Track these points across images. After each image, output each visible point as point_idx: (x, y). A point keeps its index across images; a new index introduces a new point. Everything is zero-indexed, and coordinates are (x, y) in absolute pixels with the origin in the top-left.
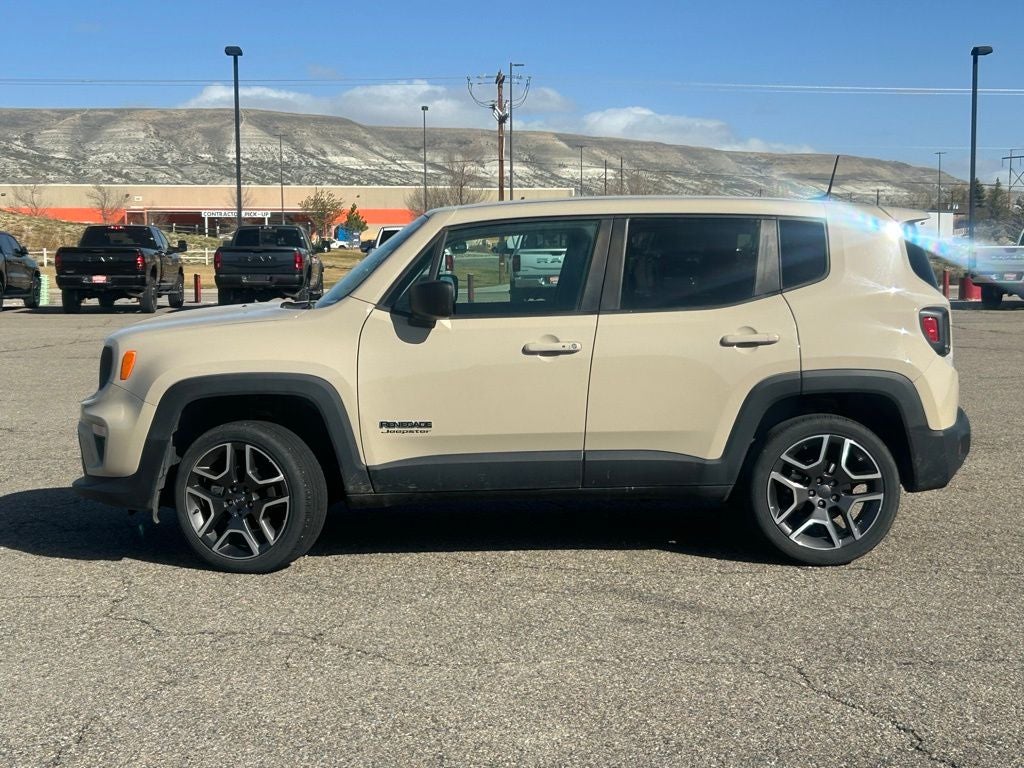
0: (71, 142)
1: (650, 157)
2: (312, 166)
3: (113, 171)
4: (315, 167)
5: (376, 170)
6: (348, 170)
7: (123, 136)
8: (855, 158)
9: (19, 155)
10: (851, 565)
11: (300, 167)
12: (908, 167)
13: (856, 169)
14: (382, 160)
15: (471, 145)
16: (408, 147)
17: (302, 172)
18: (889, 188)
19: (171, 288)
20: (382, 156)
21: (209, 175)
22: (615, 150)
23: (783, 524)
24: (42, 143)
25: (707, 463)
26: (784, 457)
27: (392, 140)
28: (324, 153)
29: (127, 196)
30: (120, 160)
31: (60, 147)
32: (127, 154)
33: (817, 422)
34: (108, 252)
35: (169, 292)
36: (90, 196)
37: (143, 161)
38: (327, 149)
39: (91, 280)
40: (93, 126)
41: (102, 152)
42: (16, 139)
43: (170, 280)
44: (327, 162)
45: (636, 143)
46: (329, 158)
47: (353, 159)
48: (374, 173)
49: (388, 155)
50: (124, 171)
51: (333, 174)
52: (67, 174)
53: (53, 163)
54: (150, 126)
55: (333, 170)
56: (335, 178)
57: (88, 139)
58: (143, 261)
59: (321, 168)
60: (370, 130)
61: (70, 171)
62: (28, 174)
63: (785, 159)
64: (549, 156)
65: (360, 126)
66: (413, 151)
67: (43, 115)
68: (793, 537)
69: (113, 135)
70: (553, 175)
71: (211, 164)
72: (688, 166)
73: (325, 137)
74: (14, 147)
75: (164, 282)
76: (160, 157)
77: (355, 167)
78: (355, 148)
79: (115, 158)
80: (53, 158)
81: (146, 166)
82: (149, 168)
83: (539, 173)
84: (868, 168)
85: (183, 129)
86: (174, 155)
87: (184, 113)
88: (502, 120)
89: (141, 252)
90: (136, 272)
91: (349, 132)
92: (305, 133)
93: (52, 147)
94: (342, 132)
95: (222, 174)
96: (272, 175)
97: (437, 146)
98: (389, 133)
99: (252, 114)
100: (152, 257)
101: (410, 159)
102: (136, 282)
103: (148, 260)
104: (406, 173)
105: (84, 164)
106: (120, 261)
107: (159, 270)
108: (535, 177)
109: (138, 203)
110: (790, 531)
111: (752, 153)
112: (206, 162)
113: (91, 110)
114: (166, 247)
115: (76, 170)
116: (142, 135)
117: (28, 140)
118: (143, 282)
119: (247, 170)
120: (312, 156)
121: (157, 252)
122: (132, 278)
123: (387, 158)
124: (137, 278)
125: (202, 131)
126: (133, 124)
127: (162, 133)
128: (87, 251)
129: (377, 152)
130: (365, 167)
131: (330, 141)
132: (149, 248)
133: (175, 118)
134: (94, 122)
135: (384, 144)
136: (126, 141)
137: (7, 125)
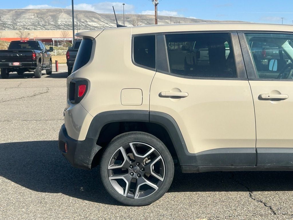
0: (12, 19)
2: (83, 26)
4: (84, 26)
5: (102, 27)
6: (94, 26)
7: (28, 17)
11: (80, 26)
14: (104, 24)
15: (130, 19)
16: (111, 20)
17: (80, 27)
19: (47, 67)
20: (104, 22)
21: (53, 28)
22: (172, 20)
24: (3, 19)
27: (107, 17)
28: (87, 22)
29: (29, 34)
30: (27, 24)
31: (9, 21)
32: (29, 22)
34: (20, 52)
35: (46, 69)
36: (17, 34)
37: (33, 25)
39: (13, 64)
40: (19, 14)
41: (22, 21)
43: (47, 63)
44: (87, 24)
46: (88, 23)
47: (95, 23)
49: (106, 22)
50: (28, 28)
51: (89, 28)
53: (7, 25)
54: (35, 14)
55: (89, 27)
56: (90, 29)
57: (17, 18)
58: (35, 56)
59: (86, 26)
60: (100, 15)
61: (12, 28)
65: (97, 14)
67: (4, 11)
69: (24, 17)
71: (54, 25)
75: (45, 64)
76: (38, 23)
77: (96, 26)
78: (96, 20)
79: (25, 24)
82: (35, 26)
85: (45, 15)
86: (42, 23)
87: (45, 10)
89: (34, 52)
90: (32, 61)
91: (94, 15)
92: (81, 16)
93: (6, 21)
94: (92, 16)
95: (57, 28)
98: (106, 15)
99: (65, 10)
100: (39, 54)
101: (112, 23)
102: (33, 65)
103: (37, 55)
104: (111, 27)
105: (16, 25)
106: (25, 56)
107: (42, 59)
109: (32, 36)
112: (52, 25)
113: (18, 10)
114: (45, 49)
115: (14, 27)
116: (33, 17)
118: (35, 65)
119: (64, 27)
120: (83, 22)
121: (41, 51)
122: (31, 63)
123: (105, 23)
124: (33, 63)
125: (51, 15)
126: (30, 14)
127: (39, 16)
128: (12, 52)
129: (102, 21)
130: (99, 26)
131: (88, 18)
132: (38, 50)
133: (42, 12)
134: (19, 13)
135: (104, 19)
136: (28, 19)
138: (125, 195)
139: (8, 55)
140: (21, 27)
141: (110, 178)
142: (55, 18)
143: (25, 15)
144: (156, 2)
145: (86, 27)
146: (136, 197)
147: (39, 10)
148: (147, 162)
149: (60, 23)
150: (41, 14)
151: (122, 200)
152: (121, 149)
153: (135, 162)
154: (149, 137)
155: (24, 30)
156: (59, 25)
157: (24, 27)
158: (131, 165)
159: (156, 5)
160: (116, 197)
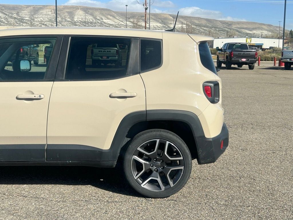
0: (30, 15)
1: (197, 22)
2: (99, 23)
4: (100, 23)
5: (117, 24)
6: (109, 24)
7: (45, 13)
8: (256, 23)
9: (15, 18)
10: (169, 198)
11: (95, 23)
12: (272, 26)
13: (257, 26)
14: (119, 21)
16: (126, 18)
17: (96, 24)
18: (266, 32)
22: (187, 19)
23: (139, 179)
24: (22, 15)
25: (103, 151)
26: (139, 149)
27: (122, 15)
28: (102, 19)
30: (44, 20)
31: (27, 16)
32: (46, 18)
33: (154, 133)
37: (50, 21)
38: (103, 18)
40: (36, 10)
41: (39, 17)
42: (14, 14)
44: (103, 22)
45: (193, 17)
46: (104, 20)
47: (110, 21)
48: (116, 25)
49: (121, 20)
50: (45, 24)
51: (105, 25)
52: (28, 24)
53: (25, 21)
54: (53, 10)
55: (105, 24)
57: (35, 14)
59: (101, 23)
60: (115, 12)
62: (18, 24)
63: (236, 23)
64: (167, 21)
65: (113, 11)
66: (128, 19)
67: (22, 7)
68: (142, 185)
69: (42, 13)
70: (168, 26)
72: (208, 24)
73: (103, 14)
74: (14, 16)
77: (111, 23)
78: (111, 18)
79: (42, 20)
80: (25, 19)
83: (164, 26)
84: (260, 26)
85: (62, 12)
86: (59, 19)
87: (62, 7)
88: (146, 9)
92: (97, 13)
93: (24, 16)
94: (107, 13)
95: (73, 25)
96: (87, 25)
97: (135, 17)
98: (121, 13)
99: (82, 7)
101: (127, 21)
104: (126, 25)
105: (34, 21)
108: (163, 27)
110: (141, 182)
112: (68, 21)
113: (36, 5)
115: (31, 23)
116: (50, 13)
117: (18, 14)
119: (80, 24)
120: (98, 20)
125: (67, 12)
126: (48, 10)
129: (117, 19)
130: (114, 23)
133: (60, 8)
135: (119, 16)
136: (45, 15)
137: (12, 10)
140: (38, 23)
142: (71, 15)
143: (42, 11)
149: (77, 19)
156: (75, 22)
157: (42, 23)
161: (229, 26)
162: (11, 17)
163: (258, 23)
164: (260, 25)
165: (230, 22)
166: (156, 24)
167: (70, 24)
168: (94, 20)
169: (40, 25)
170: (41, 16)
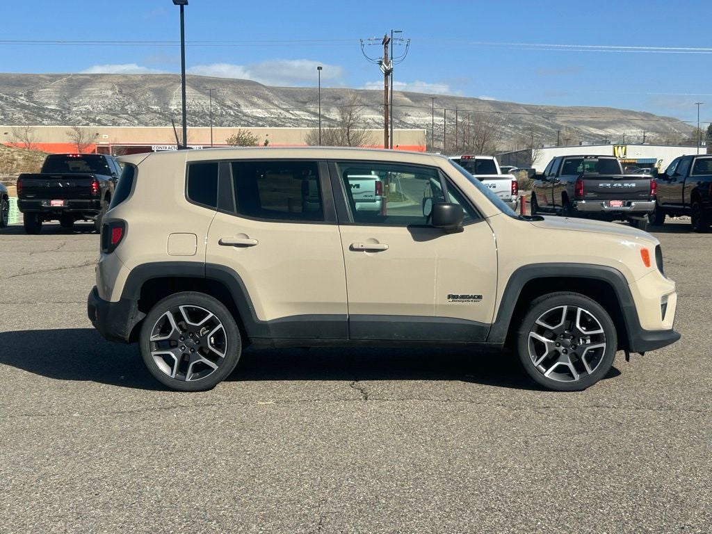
0: (59, 98)
1: (470, 109)
2: (230, 114)
3: (90, 118)
4: (232, 115)
5: (276, 118)
6: (256, 117)
7: (97, 93)
8: (614, 109)
9: (23, 107)
11: (222, 115)
12: (653, 116)
13: (616, 117)
14: (279, 111)
15: (342, 100)
16: (298, 101)
17: (223, 119)
18: (639, 131)
20: (280, 107)
21: (158, 121)
22: (445, 104)
24: (39, 98)
27: (287, 96)
28: (239, 106)
29: (97, 134)
30: (95, 111)
31: (52, 101)
32: (100, 106)
34: (65, 178)
36: (69, 134)
37: (110, 111)
38: (241, 103)
39: (50, 204)
40: (76, 85)
41: (83, 104)
42: (21, 95)
44: (241, 112)
45: (460, 99)
46: (242, 109)
47: (259, 110)
48: (274, 120)
49: (285, 107)
50: (97, 118)
51: (245, 121)
52: (57, 120)
53: (47, 113)
54: (116, 86)
55: (244, 118)
56: (246, 123)
57: (72, 95)
58: (98, 186)
59: (236, 116)
60: (271, 89)
61: (59, 118)
62: (29, 119)
63: (565, 111)
65: (264, 87)
66: (300, 104)
67: (41, 78)
69: (89, 92)
70: (401, 121)
71: (158, 113)
73: (239, 94)
74: (20, 101)
76: (123, 108)
77: (260, 116)
78: (260, 102)
79: (91, 109)
80: (47, 109)
81: (113, 115)
82: (115, 115)
84: (624, 117)
85: (139, 89)
86: (133, 107)
87: (140, 77)
89: (95, 176)
90: (91, 197)
91: (256, 91)
92: (225, 92)
93: (46, 101)
94: (251, 91)
95: (166, 121)
96: (202, 121)
98: (285, 91)
100: (107, 182)
101: (300, 110)
102: (92, 205)
103: (102, 185)
104: (297, 120)
105: (69, 113)
106: (78, 186)
109: (105, 140)
111: (542, 106)
112: (155, 112)
113: (74, 75)
115: (63, 117)
116: (110, 93)
117: (29, 96)
118: (98, 206)
120: (230, 108)
121: (111, 177)
122: (87, 203)
123: (283, 109)
124: (92, 202)
125: (151, 90)
126: (104, 85)
127: (124, 91)
128: (48, 177)
129: (276, 105)
130: (267, 115)
131: (243, 97)
132: (104, 174)
133: (133, 81)
134: (76, 83)
135: (281, 99)
136: (99, 97)
137: (14, 85)
138: (173, 376)
139: (40, 183)
140: (80, 118)
141: (153, 353)
142: (163, 96)
143: (91, 87)
144: (387, 67)
145: (238, 119)
146: (188, 379)
147: (124, 76)
148: (204, 333)
149: (176, 108)
150: (131, 87)
151: (168, 383)
152: (169, 314)
153: (188, 332)
154: (206, 299)
155: (87, 124)
156: (172, 114)
157: (89, 116)
158: (181, 337)
159: (388, 73)
160: (160, 378)
161: (548, 119)
162: (14, 104)
163: (619, 110)
164: (622, 113)
165: (551, 109)
166: (372, 116)
167: (160, 118)
168: (219, 108)
169: (85, 122)
170: (87, 99)
